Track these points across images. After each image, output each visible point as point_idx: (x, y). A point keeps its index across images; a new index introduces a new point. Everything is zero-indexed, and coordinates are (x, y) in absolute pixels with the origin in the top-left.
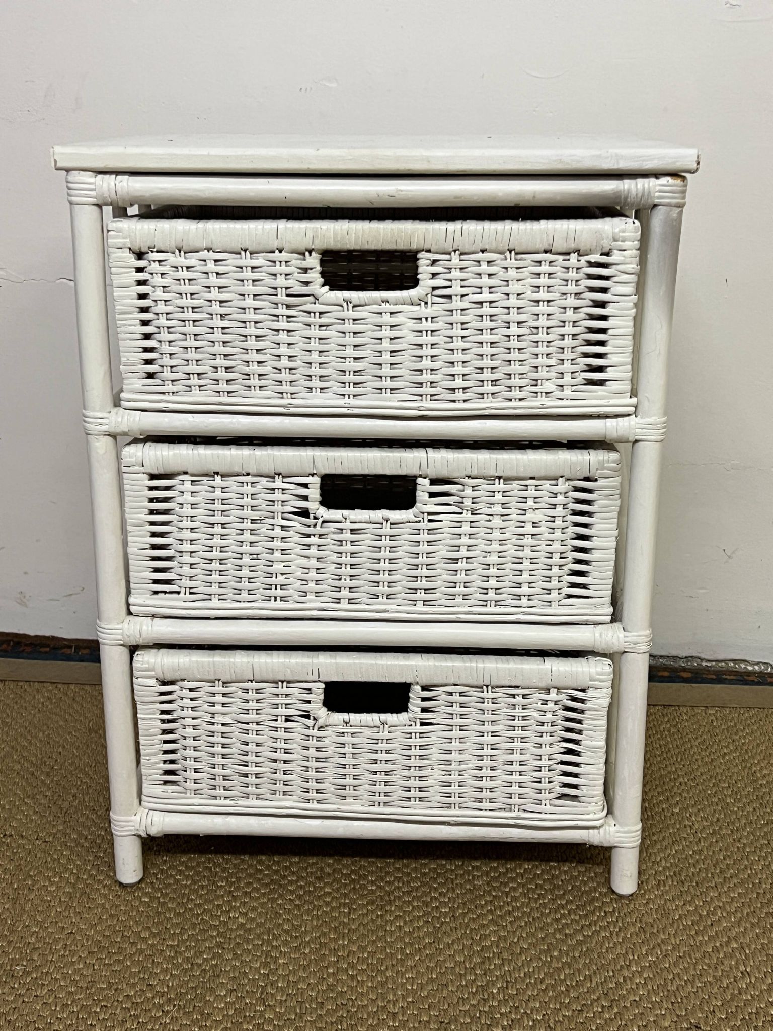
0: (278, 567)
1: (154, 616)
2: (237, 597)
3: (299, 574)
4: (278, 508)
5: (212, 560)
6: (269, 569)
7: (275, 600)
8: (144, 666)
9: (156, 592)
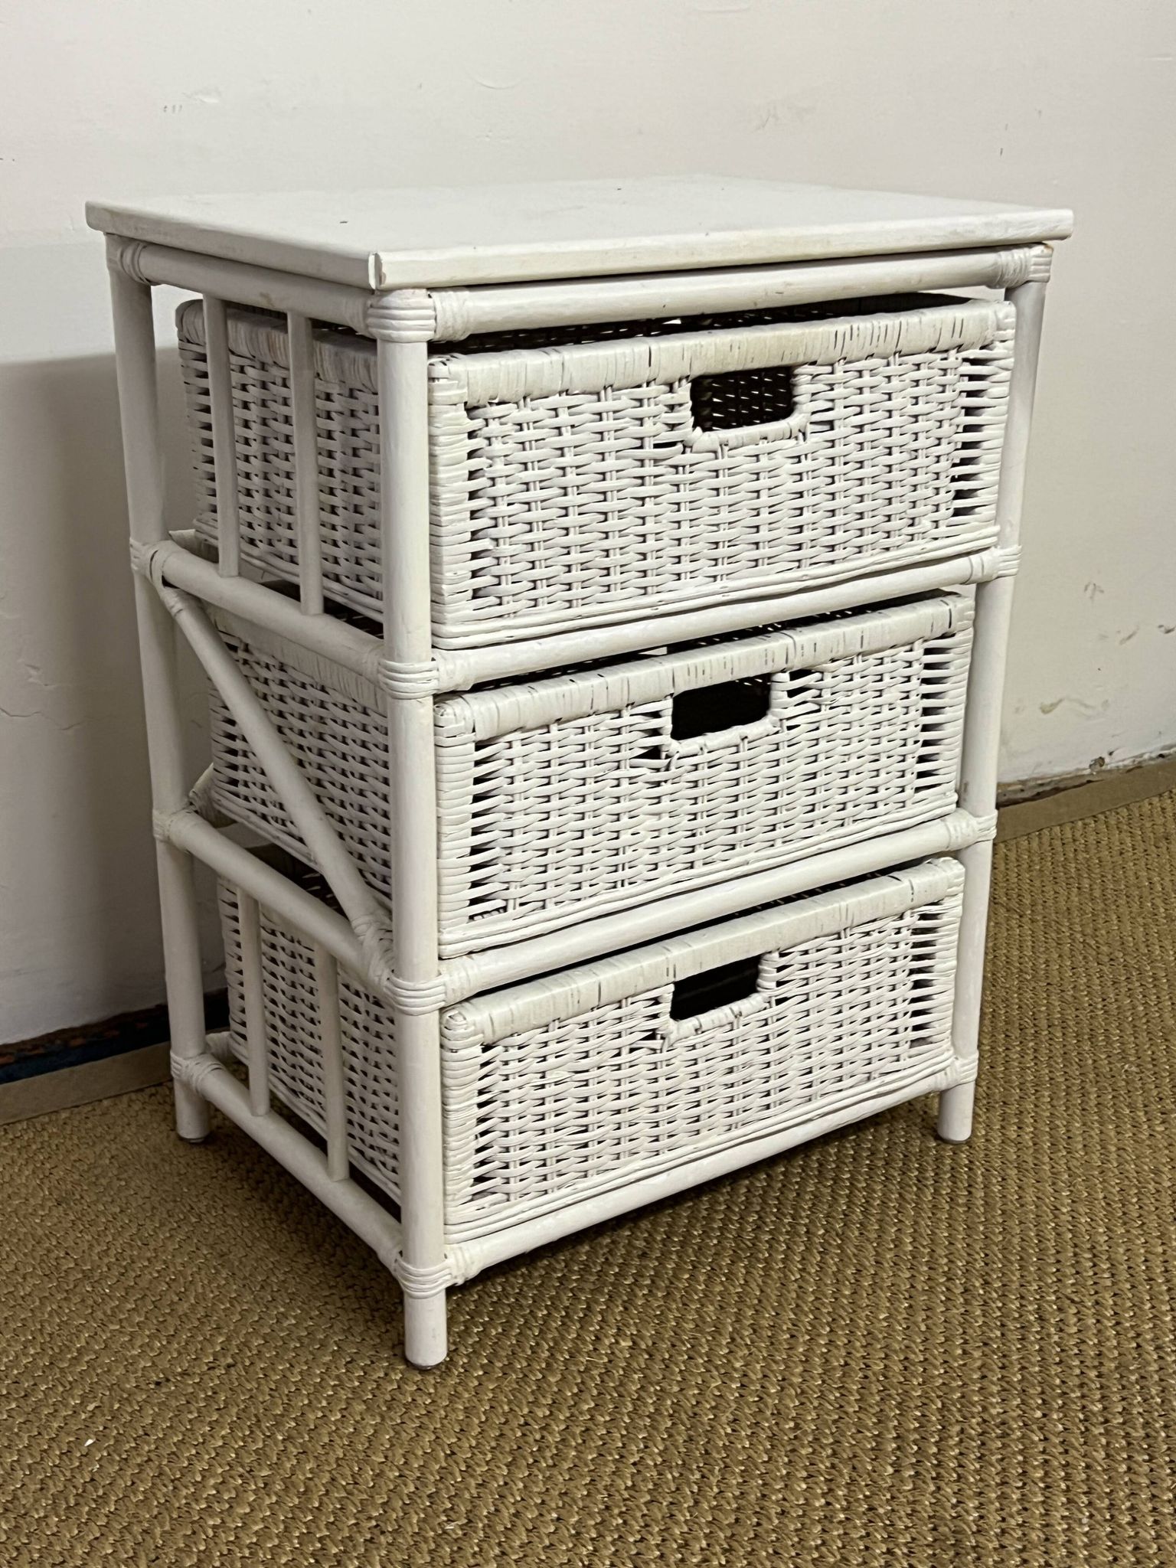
0: (626, 837)
1: (471, 953)
2: (577, 894)
3: (649, 841)
4: (625, 754)
5: (547, 850)
6: (615, 844)
7: (623, 885)
8: (469, 1030)
9: (472, 918)
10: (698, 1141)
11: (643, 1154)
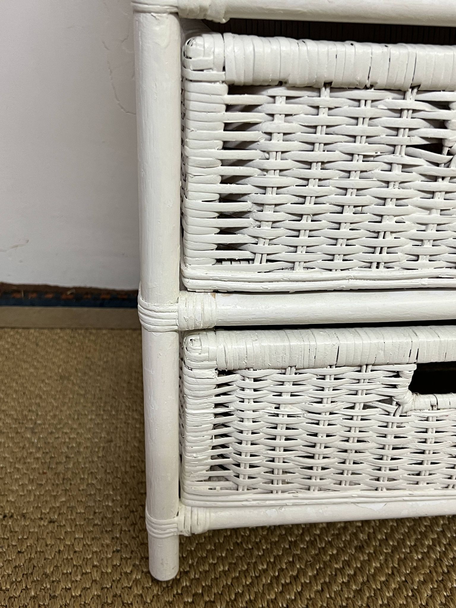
0: (388, 223)
1: (216, 291)
2: (329, 264)
3: (413, 232)
4: (403, 138)
5: (301, 216)
6: (377, 227)
7: (377, 267)
8: (203, 355)
9: (220, 261)
10: (415, 489)
11: (362, 486)
